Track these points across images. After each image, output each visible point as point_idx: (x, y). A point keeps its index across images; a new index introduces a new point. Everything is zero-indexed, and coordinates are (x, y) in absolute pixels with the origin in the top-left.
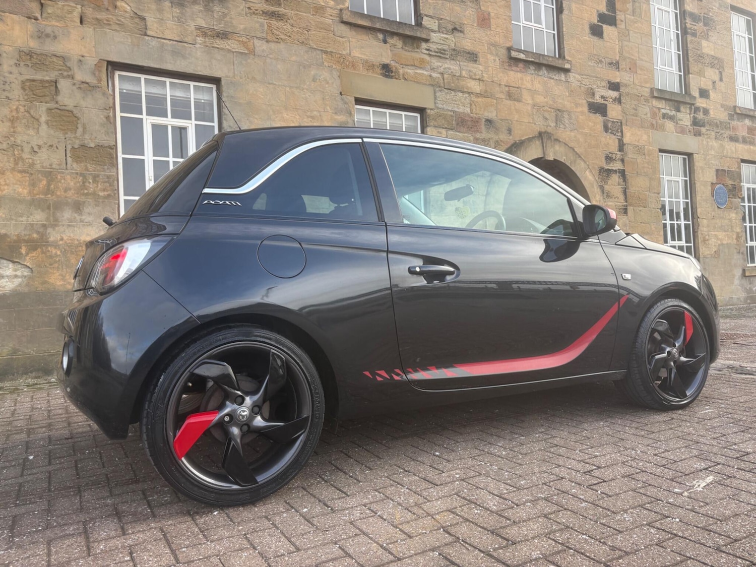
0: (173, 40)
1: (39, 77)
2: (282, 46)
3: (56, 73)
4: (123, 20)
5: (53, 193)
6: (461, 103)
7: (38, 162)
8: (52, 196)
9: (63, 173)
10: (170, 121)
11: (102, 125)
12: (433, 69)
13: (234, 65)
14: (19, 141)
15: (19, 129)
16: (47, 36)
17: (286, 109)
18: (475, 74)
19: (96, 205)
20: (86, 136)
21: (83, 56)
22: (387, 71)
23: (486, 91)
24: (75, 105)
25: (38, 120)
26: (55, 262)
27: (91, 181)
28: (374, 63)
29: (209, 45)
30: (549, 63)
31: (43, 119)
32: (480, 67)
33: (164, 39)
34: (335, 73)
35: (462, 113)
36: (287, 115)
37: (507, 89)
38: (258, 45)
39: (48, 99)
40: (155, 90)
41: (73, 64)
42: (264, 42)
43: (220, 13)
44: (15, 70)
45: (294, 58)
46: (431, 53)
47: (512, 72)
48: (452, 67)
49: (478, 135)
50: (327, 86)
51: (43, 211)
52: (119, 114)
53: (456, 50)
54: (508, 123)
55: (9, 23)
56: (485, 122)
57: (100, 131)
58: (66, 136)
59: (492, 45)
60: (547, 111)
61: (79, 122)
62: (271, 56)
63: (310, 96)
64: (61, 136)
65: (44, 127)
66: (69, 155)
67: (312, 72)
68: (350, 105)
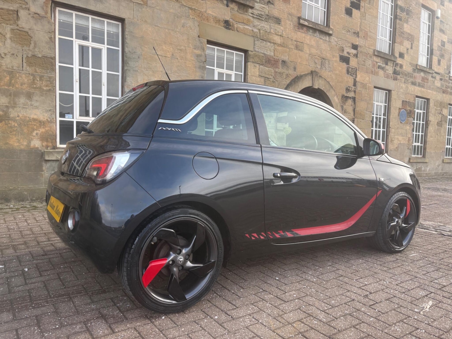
1: (5, 7)
3: (18, 5)
5: (13, 86)
6: (269, 49)
7: (4, 64)
8: (13, 87)
9: (20, 73)
10: (90, 44)
12: (254, 26)
13: (133, 11)
17: (165, 43)
18: (278, 32)
19: (42, 96)
20: (36, 50)
22: (227, 24)
23: (284, 43)
24: (29, 28)
25: (4, 36)
26: (14, 131)
27: (38, 79)
28: (220, 19)
30: (321, 29)
31: (8, 36)
32: (282, 27)
34: (196, 23)
35: (269, 55)
36: (166, 47)
37: (296, 43)
39: (11, 22)
40: (82, 22)
41: (29, 1)
45: (171, 11)
46: (254, 16)
47: (299, 33)
48: (265, 26)
49: (277, 70)
50: (191, 31)
51: (7, 97)
52: (57, 36)
53: (269, 16)
54: (294, 64)
56: (282, 62)
57: (45, 47)
58: (23, 48)
59: (289, 14)
60: (317, 59)
61: (32, 39)
62: (157, 8)
63: (180, 36)
64: (20, 48)
65: (9, 41)
66: (24, 61)
67: (182, 21)
68: (204, 44)
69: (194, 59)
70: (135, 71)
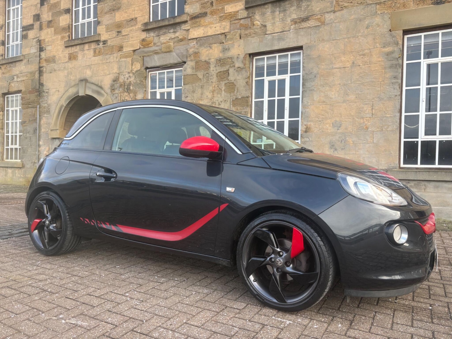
0: (278, 32)
1: (222, 70)
2: (345, 11)
3: (229, 66)
4: (256, 30)
10: (277, 77)
11: (244, 87)
13: (311, 35)
14: (215, 101)
15: (215, 95)
16: (226, 49)
17: (344, 54)
20: (238, 94)
21: (239, 55)
24: (235, 79)
25: (221, 89)
29: (297, 28)
31: (223, 89)
33: (274, 33)
34: (386, 17)
36: (345, 58)
38: (327, 17)
39: (225, 79)
40: (271, 62)
41: (235, 60)
42: (332, 13)
43: (305, 6)
44: (215, 69)
45: (353, 17)
52: (254, 79)
55: (213, 49)
58: (231, 95)
61: (236, 87)
62: (336, 21)
64: (229, 95)
65: (223, 92)
66: (231, 104)
67: (367, 22)
68: (397, 37)
69: (383, 59)
70: (311, 90)
